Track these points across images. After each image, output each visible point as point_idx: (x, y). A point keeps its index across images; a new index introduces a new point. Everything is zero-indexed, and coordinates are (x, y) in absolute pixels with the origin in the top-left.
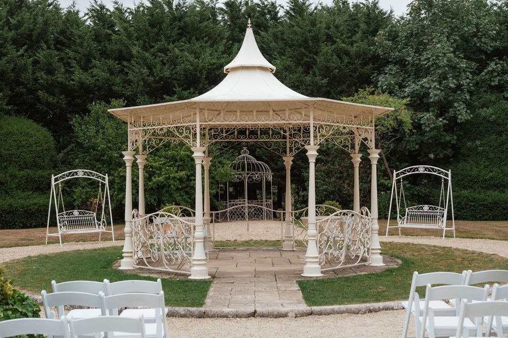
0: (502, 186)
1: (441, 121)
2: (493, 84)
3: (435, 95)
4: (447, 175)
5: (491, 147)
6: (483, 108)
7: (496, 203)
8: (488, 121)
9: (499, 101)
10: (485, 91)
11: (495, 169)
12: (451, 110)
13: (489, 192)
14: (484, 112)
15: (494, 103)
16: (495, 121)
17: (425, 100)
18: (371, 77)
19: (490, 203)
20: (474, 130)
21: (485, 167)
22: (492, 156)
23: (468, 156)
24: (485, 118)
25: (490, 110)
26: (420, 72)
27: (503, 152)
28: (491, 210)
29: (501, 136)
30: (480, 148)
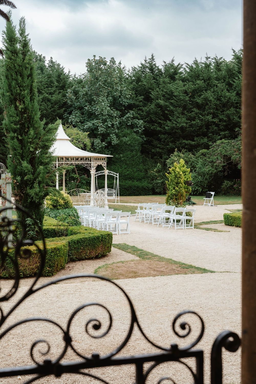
0: (133, 178)
1: (104, 144)
2: (128, 124)
3: (101, 130)
4: (117, 175)
5: (127, 158)
6: (124, 137)
7: (131, 187)
8: (127, 144)
9: (131, 133)
10: (124, 128)
11: (130, 169)
12: (108, 138)
13: (127, 181)
14: (125, 139)
15: (129, 134)
16: (130, 144)
17: (95, 132)
18: (64, 116)
19: (128, 187)
20: (119, 148)
21: (125, 168)
22: (128, 162)
23: (116, 162)
24: (125, 142)
25: (127, 139)
26: (91, 116)
27: (134, 161)
28: (128, 191)
29: (132, 152)
30: (122, 158)
